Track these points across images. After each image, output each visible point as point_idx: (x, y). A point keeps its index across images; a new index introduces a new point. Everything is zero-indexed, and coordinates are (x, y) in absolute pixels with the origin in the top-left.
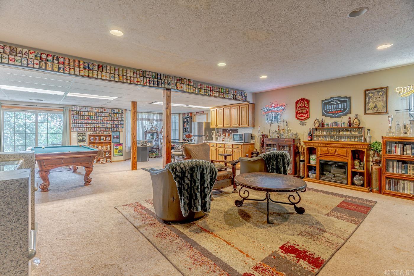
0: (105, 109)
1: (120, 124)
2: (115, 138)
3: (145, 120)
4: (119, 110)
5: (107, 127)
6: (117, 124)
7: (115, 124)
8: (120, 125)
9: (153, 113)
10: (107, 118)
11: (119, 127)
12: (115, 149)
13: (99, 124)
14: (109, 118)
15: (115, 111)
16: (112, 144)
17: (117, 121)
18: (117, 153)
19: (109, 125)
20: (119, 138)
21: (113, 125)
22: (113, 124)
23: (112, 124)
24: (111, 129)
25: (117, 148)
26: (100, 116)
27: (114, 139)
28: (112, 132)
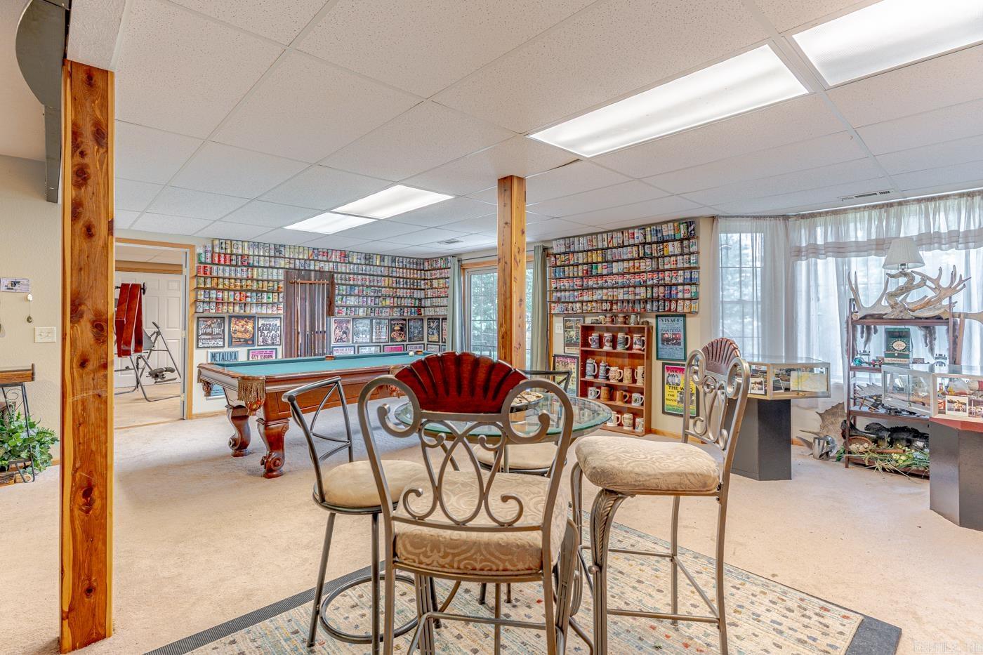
0: (631, 231)
1: (683, 284)
2: (668, 340)
3: (861, 249)
4: (676, 224)
5: (637, 297)
6: (671, 286)
7: (665, 285)
8: (680, 288)
9: (919, 201)
10: (637, 265)
11: (680, 295)
12: (667, 387)
13: (613, 288)
14: (646, 265)
15: (661, 231)
16: (657, 366)
17: (671, 270)
18: (675, 404)
19: (643, 290)
20: (682, 341)
21: (655, 289)
22: (658, 286)
23: (652, 286)
24: (649, 306)
25: (676, 380)
26: (617, 261)
27: (663, 344)
28: (657, 316)
